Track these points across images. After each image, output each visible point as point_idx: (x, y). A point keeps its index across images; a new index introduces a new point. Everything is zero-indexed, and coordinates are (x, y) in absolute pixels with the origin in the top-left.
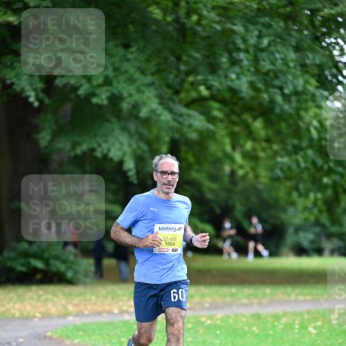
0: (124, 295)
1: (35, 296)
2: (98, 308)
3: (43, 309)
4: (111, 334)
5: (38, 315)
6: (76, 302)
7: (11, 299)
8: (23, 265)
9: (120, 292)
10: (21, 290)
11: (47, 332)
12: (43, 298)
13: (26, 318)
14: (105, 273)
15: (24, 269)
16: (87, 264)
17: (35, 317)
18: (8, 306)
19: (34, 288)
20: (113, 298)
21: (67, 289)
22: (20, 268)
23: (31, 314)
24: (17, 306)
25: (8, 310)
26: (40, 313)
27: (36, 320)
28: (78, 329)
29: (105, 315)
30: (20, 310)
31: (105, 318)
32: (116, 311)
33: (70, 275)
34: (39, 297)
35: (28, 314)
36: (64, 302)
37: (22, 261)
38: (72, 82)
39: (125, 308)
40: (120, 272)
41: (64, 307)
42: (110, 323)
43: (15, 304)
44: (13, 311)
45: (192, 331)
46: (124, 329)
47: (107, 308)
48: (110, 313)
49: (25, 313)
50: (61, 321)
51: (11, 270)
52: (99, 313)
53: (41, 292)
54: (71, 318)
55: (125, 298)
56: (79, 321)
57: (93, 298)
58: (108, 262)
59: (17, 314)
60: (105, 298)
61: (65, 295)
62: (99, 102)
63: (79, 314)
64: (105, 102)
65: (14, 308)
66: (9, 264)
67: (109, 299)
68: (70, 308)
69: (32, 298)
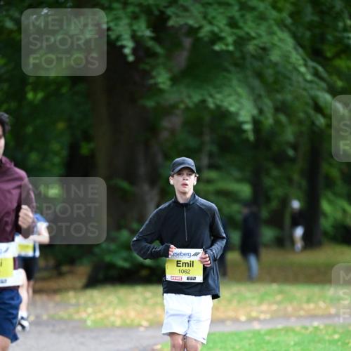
0: (253, 298)
1: (140, 300)
2: (220, 315)
3: (150, 316)
4: (237, 347)
5: (145, 323)
7: (110, 303)
8: (125, 260)
9: (248, 295)
10: (123, 292)
11: (156, 344)
12: (150, 302)
13: (129, 327)
14: (229, 270)
15: (126, 265)
17: (141, 326)
18: (106, 312)
19: (139, 289)
20: (239, 302)
22: (121, 263)
23: (136, 322)
24: (118, 312)
25: (107, 317)
26: (147, 320)
27: (142, 329)
29: (229, 323)
30: (121, 317)
31: (229, 327)
32: (243, 318)
34: (146, 300)
35: (132, 321)
37: (124, 254)
38: (191, 22)
39: (254, 314)
40: (249, 269)
42: (236, 334)
43: (115, 309)
44: (112, 319)
45: (340, 343)
46: (253, 341)
47: (231, 314)
48: (236, 320)
49: (128, 322)
51: (111, 266)
52: (222, 321)
53: (148, 294)
55: (255, 302)
58: (233, 256)
59: (118, 323)
64: (231, 48)
65: (114, 315)
66: (108, 258)
67: (235, 303)
69: (137, 302)
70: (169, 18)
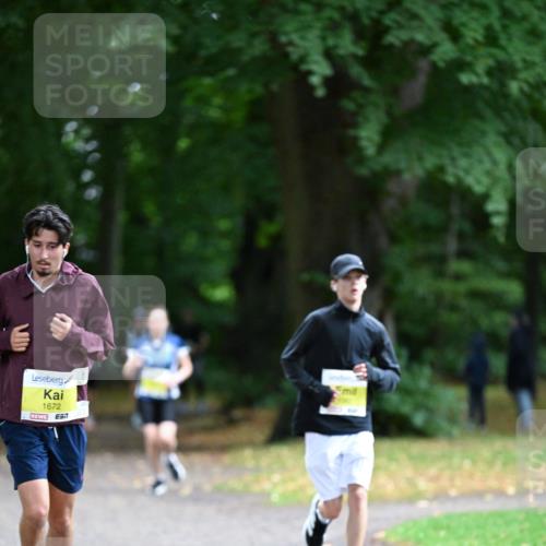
2: (476, 485)
4: (502, 535)
6: (433, 471)
11: (377, 531)
14: (489, 415)
16: (454, 397)
20: (505, 464)
21: (417, 447)
28: (436, 525)
29: (489, 497)
31: (490, 504)
32: (511, 490)
33: (419, 419)
36: (409, 472)
38: (420, 37)
41: (411, 482)
42: (501, 515)
46: (527, 525)
47: (493, 483)
48: (500, 493)
50: (403, 511)
52: (479, 495)
54: (423, 504)
56: (438, 510)
57: (467, 464)
58: (495, 394)
60: (491, 464)
61: (411, 458)
62: (474, 79)
63: (440, 496)
67: (498, 466)
68: (422, 485)
70: (386, 30)
